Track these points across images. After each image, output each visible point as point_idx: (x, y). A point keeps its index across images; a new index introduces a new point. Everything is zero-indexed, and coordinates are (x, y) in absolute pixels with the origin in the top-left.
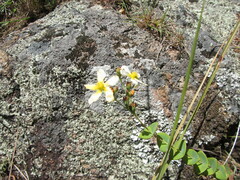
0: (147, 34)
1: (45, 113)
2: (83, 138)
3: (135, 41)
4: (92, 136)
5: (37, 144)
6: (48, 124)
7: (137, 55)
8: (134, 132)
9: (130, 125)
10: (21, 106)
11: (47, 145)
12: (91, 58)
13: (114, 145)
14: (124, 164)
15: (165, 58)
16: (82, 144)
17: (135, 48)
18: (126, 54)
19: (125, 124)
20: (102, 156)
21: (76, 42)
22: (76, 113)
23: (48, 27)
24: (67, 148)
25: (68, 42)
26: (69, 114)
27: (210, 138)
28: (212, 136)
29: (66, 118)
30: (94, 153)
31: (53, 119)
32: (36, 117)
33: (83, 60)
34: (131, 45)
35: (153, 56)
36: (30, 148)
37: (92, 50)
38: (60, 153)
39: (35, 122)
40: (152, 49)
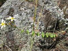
0: (28, 2)
1: (7, 30)
2: (18, 34)
3: (25, 5)
4: (20, 33)
5: (8, 38)
6: (9, 33)
7: (25, 9)
8: (29, 30)
9: (28, 28)
10: (1, 30)
11: (10, 38)
13: (26, 34)
14: (30, 38)
16: (18, 36)
18: (22, 10)
19: (26, 28)
20: (24, 38)
21: (9, 10)
22: (14, 29)
24: (15, 38)
26: (13, 29)
29: (12, 30)
30: (22, 37)
31: (10, 31)
32: (6, 32)
34: (23, 7)
36: (7, 40)
38: (14, 39)
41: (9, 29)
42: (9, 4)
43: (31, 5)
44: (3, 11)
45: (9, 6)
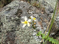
2: (20, 35)
4: (23, 35)
5: (8, 38)
6: (11, 32)
8: (34, 33)
9: (32, 31)
10: (3, 28)
11: (11, 38)
12: (21, 14)
13: (29, 37)
14: (31, 42)
15: (41, 14)
16: (20, 37)
17: (33, 12)
18: (30, 13)
19: (31, 31)
20: (25, 40)
21: (17, 11)
22: (18, 29)
23: (9, 7)
24: (16, 39)
25: (15, 11)
26: (16, 30)
27: (53, 33)
28: (54, 33)
29: (15, 31)
30: (23, 39)
31: (12, 31)
32: (7, 31)
33: (19, 15)
34: (31, 11)
35: (37, 13)
36: (6, 39)
37: (21, 13)
38: (14, 40)
39: (7, 32)
40: (37, 12)
41: (13, 28)
42: (16, 5)
43: (38, 11)
44: (10, 10)
45: (17, 7)
